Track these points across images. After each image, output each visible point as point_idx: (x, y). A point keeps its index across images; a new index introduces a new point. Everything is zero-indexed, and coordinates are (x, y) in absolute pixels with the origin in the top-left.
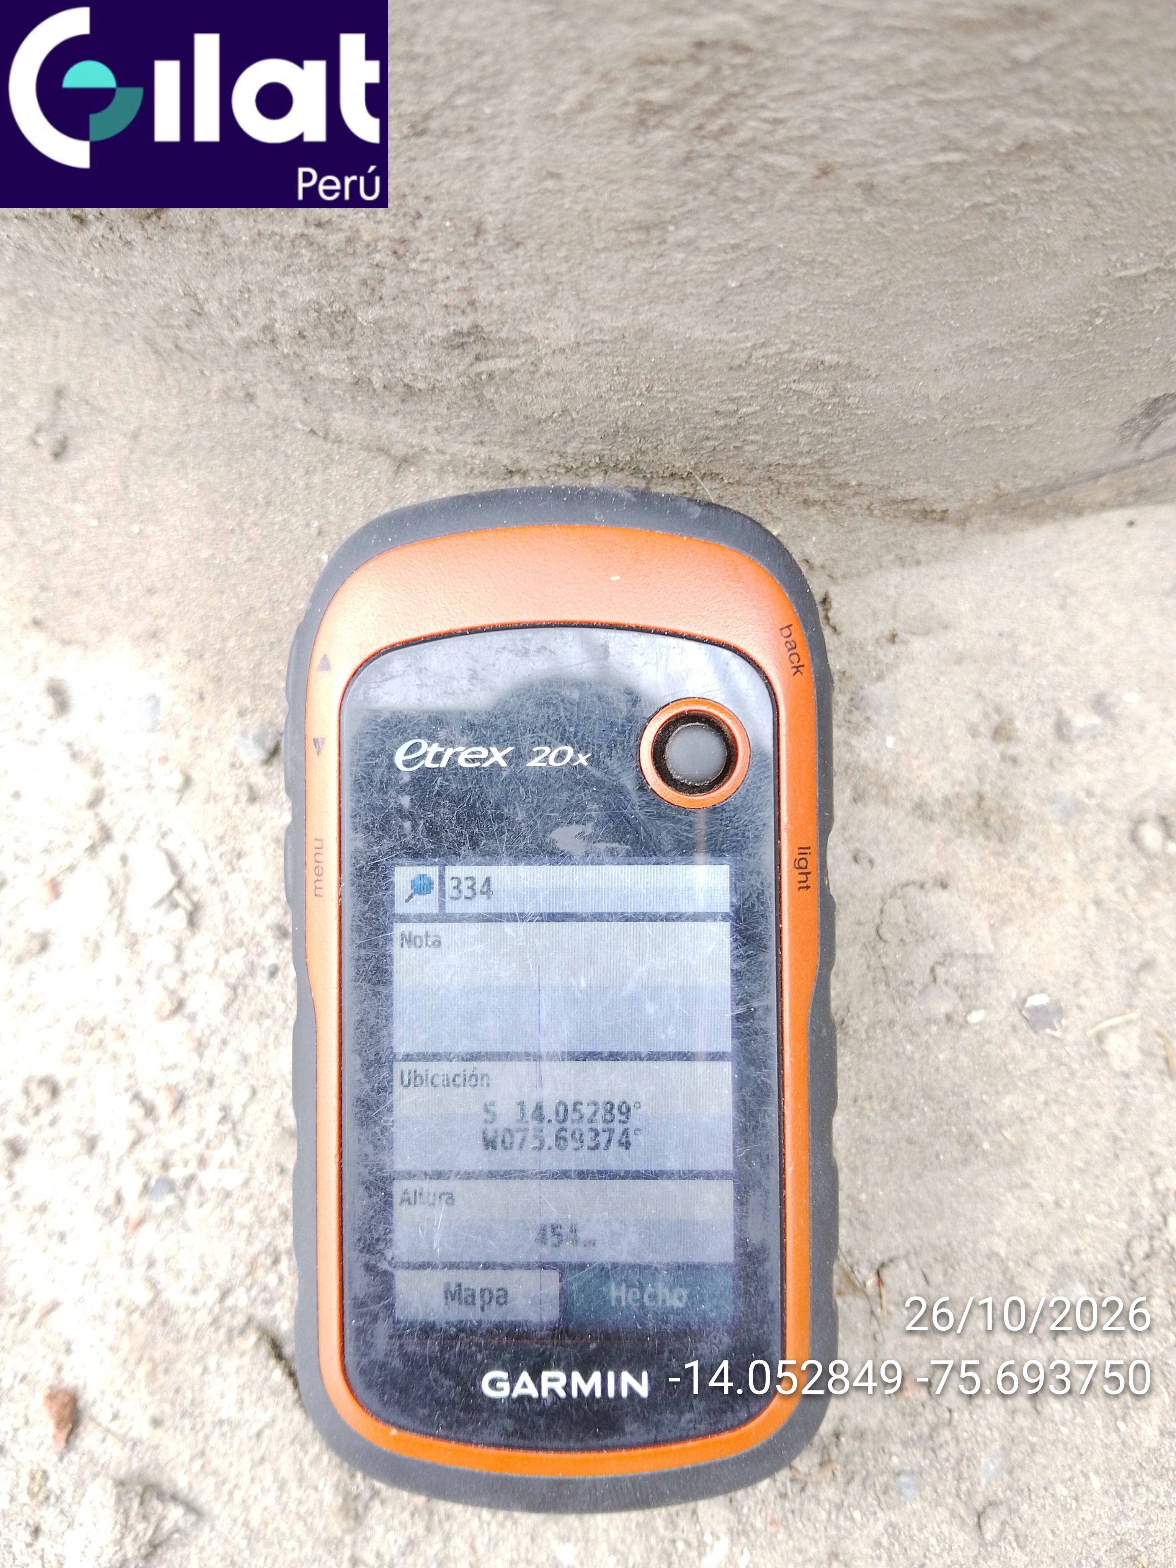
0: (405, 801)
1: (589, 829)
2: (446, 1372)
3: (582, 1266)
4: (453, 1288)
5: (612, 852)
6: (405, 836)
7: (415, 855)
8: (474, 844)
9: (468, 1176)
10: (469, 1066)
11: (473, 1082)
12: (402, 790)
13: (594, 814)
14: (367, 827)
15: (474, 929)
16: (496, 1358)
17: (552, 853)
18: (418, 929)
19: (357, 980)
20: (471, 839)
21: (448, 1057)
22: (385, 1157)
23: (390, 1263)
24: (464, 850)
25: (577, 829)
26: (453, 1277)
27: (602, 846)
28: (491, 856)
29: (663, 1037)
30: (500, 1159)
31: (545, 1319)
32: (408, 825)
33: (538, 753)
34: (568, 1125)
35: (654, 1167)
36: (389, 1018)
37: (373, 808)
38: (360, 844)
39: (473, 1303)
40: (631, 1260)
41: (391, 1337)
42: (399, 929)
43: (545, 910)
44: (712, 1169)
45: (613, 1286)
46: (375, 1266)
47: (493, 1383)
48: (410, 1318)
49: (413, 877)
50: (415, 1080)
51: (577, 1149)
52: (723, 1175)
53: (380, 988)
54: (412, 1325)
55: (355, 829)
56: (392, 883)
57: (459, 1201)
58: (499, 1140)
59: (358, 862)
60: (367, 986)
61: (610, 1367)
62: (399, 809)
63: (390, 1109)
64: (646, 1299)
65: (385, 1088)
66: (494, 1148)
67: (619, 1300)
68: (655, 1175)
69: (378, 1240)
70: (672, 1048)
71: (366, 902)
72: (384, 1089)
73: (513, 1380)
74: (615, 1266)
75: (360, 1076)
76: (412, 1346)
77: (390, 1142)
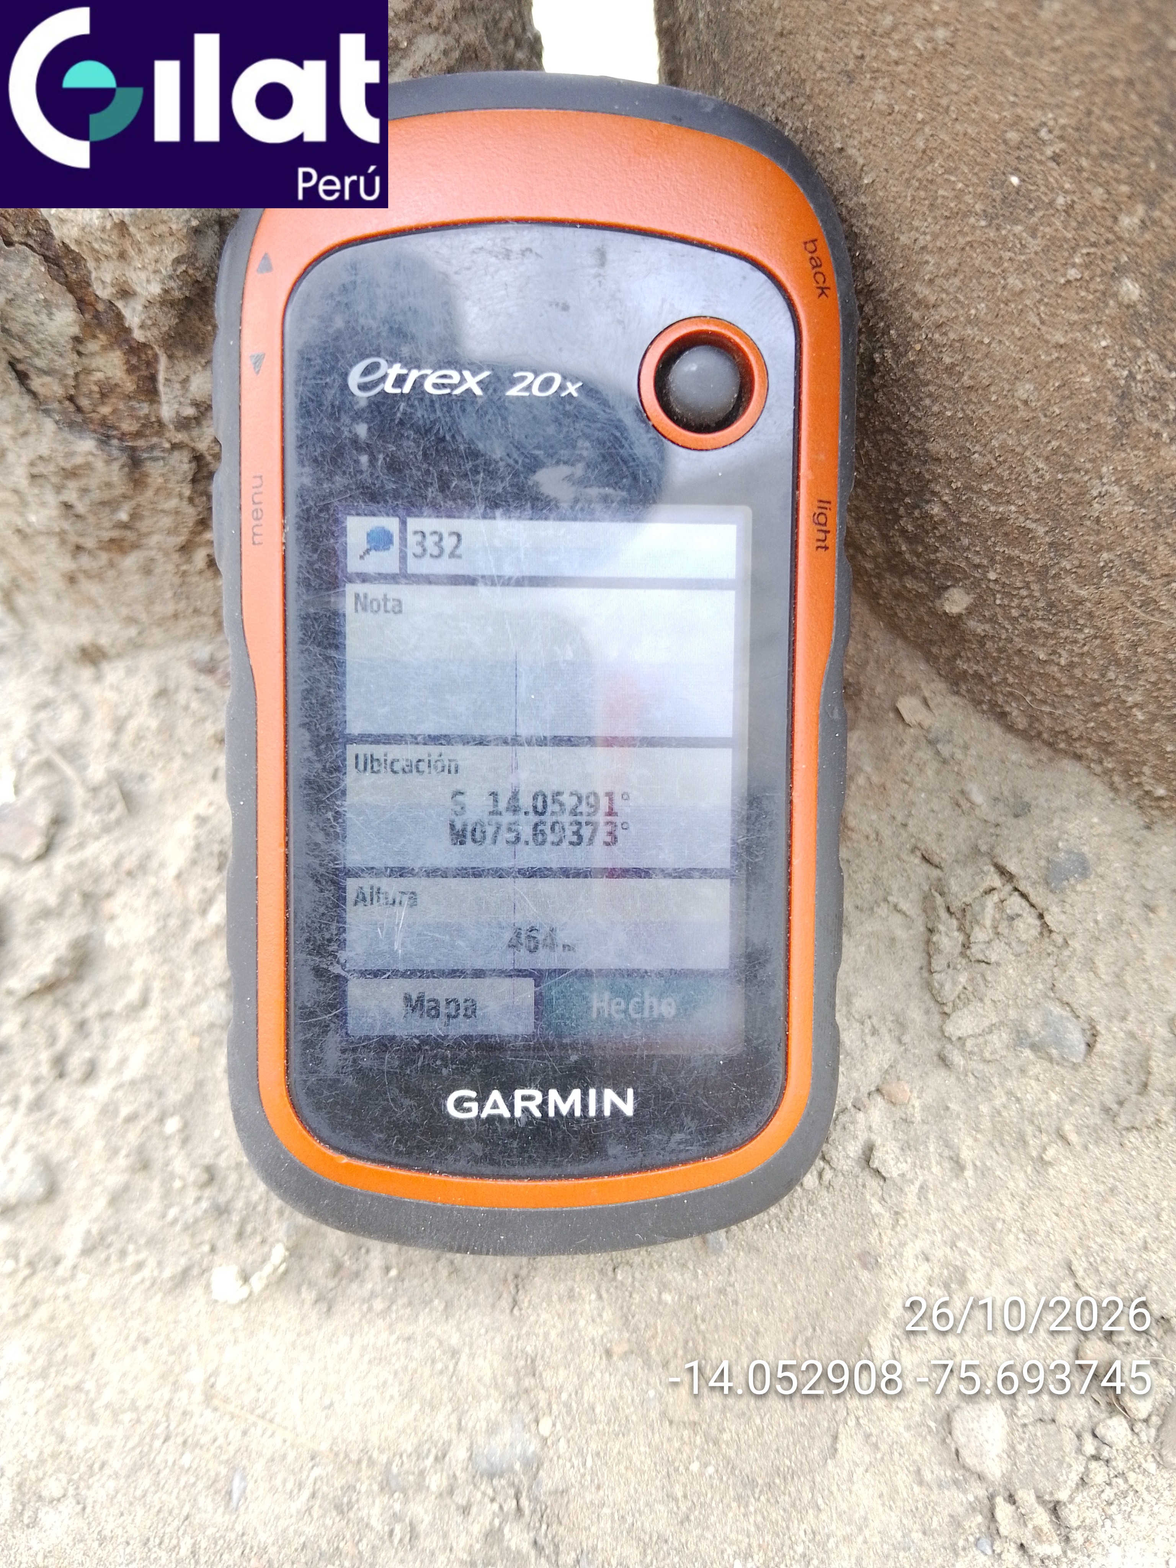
0: (362, 430)
1: (579, 470)
2: (406, 1090)
3: (562, 971)
5: (605, 499)
6: (361, 472)
7: (373, 499)
8: (444, 486)
9: (433, 873)
10: (437, 750)
11: (439, 767)
12: (358, 416)
13: (585, 453)
14: (315, 460)
15: (444, 592)
16: (463, 1072)
17: (535, 503)
18: (377, 591)
20: (440, 478)
21: (411, 739)
22: (338, 847)
23: (343, 966)
24: (431, 492)
25: (563, 470)
26: (414, 987)
27: (594, 492)
28: (463, 505)
30: (468, 854)
31: (520, 1030)
32: (364, 459)
33: (521, 379)
34: (548, 819)
35: (643, 864)
37: (322, 437)
38: (307, 481)
39: (438, 1015)
40: (618, 965)
41: (343, 1051)
45: (596, 993)
46: (327, 970)
47: (459, 1103)
49: (368, 528)
50: (372, 764)
51: (556, 844)
52: (719, 873)
53: (332, 653)
55: (301, 463)
56: (345, 533)
57: (423, 899)
58: (469, 828)
59: (304, 502)
60: (317, 650)
61: (592, 1084)
62: (355, 441)
63: (344, 793)
64: (634, 1007)
65: (339, 768)
66: (463, 842)
67: (601, 1010)
68: (642, 874)
69: (330, 940)
71: (315, 550)
72: (337, 769)
73: (482, 1100)
74: (599, 971)
75: (310, 754)
76: (368, 1061)
77: (344, 829)
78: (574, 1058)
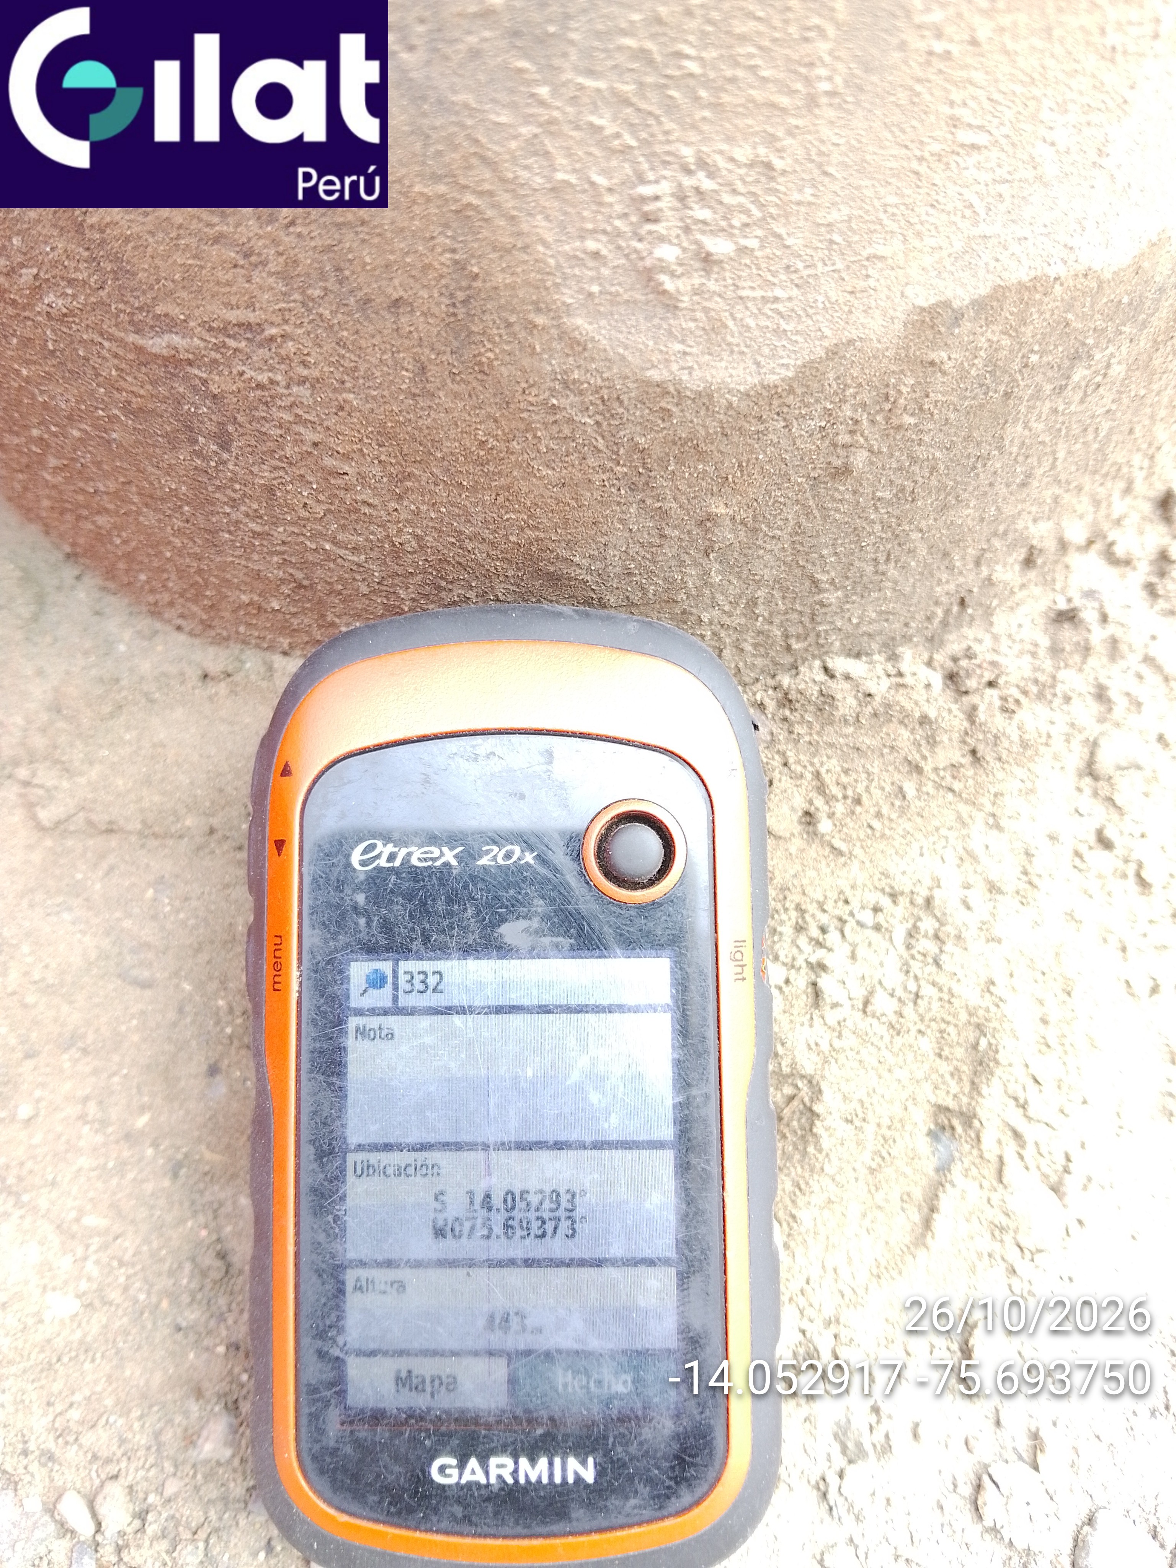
0: (361, 898)
1: (535, 923)
2: (396, 1459)
3: (528, 1353)
4: (404, 1375)
5: (556, 945)
6: (360, 932)
7: (371, 950)
8: (426, 940)
9: (418, 1264)
10: (421, 1156)
11: (424, 1171)
12: (358, 888)
13: (540, 910)
14: (324, 924)
15: (424, 1022)
16: (444, 1444)
17: (499, 948)
18: (374, 1022)
19: (311, 1071)
20: (423, 934)
21: (400, 1148)
22: (337, 1246)
23: (342, 1350)
24: (416, 945)
25: (522, 924)
26: (403, 1364)
27: (547, 940)
28: (442, 951)
29: (606, 1125)
30: (448, 1247)
31: (493, 1406)
32: (362, 921)
33: (488, 852)
34: (516, 1213)
35: (598, 1255)
36: (342, 1109)
37: (329, 905)
38: (317, 941)
39: (424, 1390)
40: (576, 1346)
41: (342, 1424)
42: (353, 1022)
43: (494, 1002)
44: (654, 1256)
45: (560, 1372)
46: (327, 1353)
47: (442, 1469)
48: (361, 1405)
49: (367, 972)
50: (368, 1170)
51: (523, 1238)
52: (667, 1262)
53: (334, 1079)
54: (362, 1411)
55: (314, 926)
56: (348, 978)
57: (409, 1289)
58: (448, 1228)
59: (316, 956)
60: (322, 1078)
61: (557, 1453)
62: (355, 908)
63: (343, 1198)
64: (592, 1385)
65: (339, 1177)
66: (444, 1236)
67: (565, 1385)
68: (599, 1263)
69: (330, 1327)
70: (614, 1137)
71: (322, 996)
72: (337, 1178)
73: (462, 1466)
74: (559, 1351)
75: (315, 1166)
76: (363, 1432)
77: (344, 1230)
78: (540, 1431)
